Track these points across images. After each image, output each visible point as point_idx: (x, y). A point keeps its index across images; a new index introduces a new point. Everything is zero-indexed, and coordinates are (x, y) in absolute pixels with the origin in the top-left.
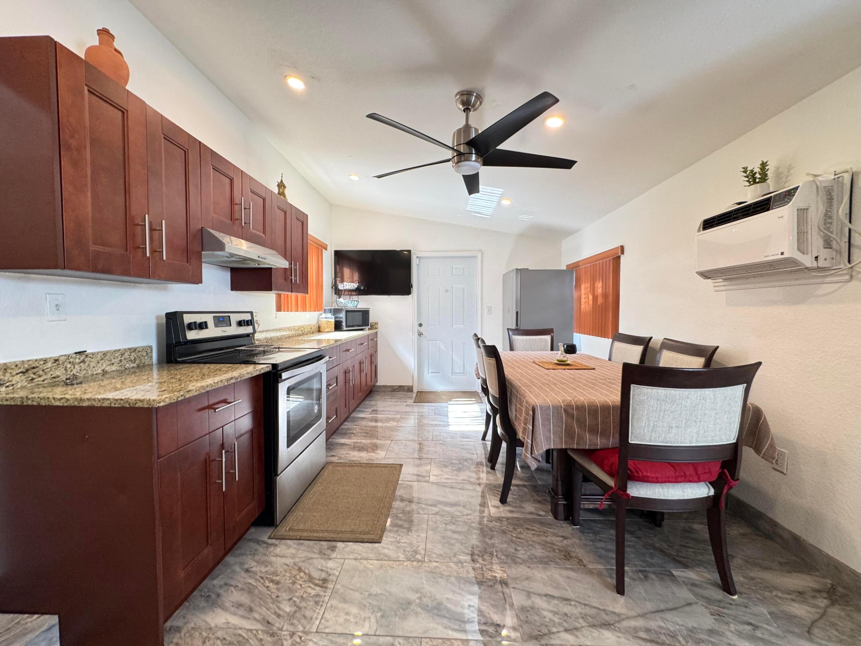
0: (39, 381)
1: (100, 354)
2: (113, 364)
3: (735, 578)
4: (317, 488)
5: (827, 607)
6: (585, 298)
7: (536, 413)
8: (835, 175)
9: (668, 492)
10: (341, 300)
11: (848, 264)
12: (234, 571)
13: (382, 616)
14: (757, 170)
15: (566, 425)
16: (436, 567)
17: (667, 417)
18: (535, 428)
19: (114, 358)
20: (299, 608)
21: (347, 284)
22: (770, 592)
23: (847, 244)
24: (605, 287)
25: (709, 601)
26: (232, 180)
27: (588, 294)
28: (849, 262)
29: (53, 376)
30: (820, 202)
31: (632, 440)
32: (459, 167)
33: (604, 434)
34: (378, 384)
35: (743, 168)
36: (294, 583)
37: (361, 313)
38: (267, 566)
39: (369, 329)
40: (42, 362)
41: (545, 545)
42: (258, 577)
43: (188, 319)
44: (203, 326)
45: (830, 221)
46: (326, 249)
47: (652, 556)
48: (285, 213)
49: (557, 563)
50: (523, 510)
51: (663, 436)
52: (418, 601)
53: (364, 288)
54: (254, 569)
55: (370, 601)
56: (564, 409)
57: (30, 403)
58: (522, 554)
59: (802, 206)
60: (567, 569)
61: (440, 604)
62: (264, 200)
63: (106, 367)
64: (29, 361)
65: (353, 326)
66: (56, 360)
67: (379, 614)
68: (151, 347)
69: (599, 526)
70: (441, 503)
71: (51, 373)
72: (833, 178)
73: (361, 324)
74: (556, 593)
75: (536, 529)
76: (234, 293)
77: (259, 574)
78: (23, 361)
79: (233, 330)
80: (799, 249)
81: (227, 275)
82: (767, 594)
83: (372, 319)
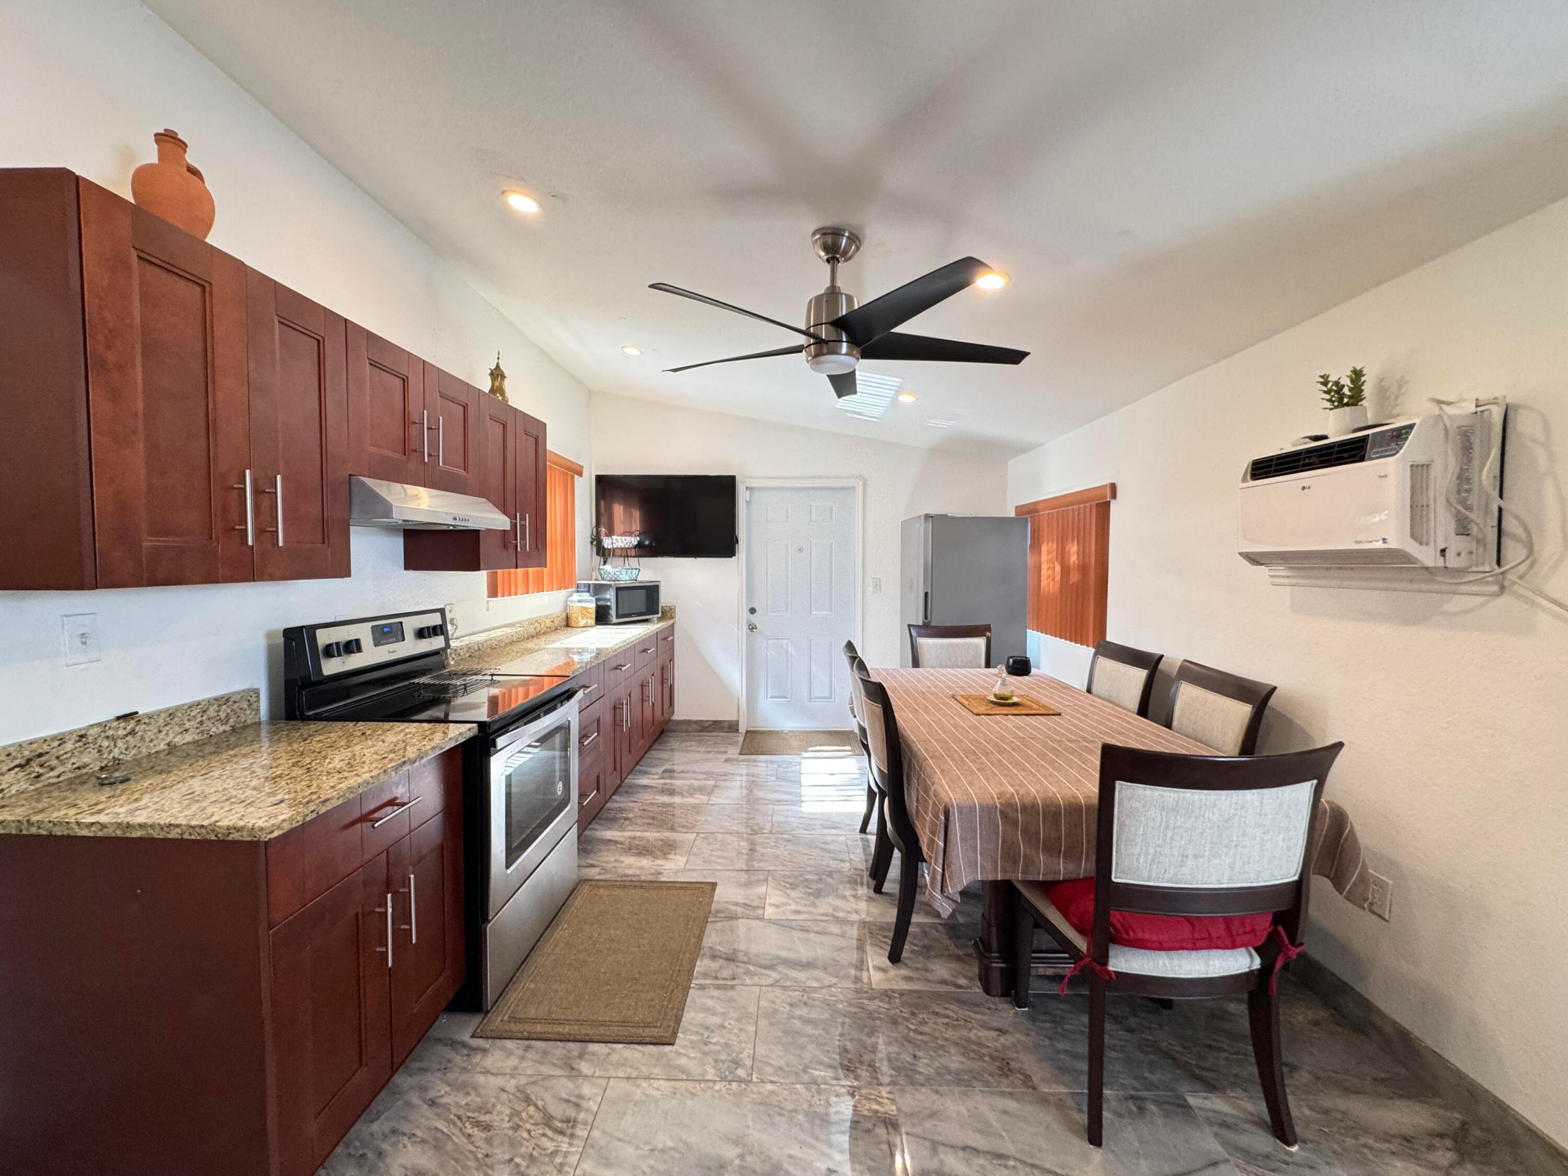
0: (50, 778)
1: (163, 715)
2: (186, 730)
3: (1294, 1112)
4: (561, 933)
5: (1452, 1166)
6: (1048, 569)
7: (951, 818)
8: (1477, 406)
9: (1180, 967)
10: (608, 567)
11: (1496, 567)
12: (408, 1104)
14: (1346, 381)
15: (1004, 841)
16: (772, 1093)
17: (1178, 838)
18: (948, 845)
19: (189, 720)
21: (619, 538)
22: (1356, 1137)
23: (1496, 529)
24: (1083, 553)
25: (1248, 1155)
26: (405, 381)
27: (1053, 563)
28: (1499, 563)
29: (75, 766)
30: (1450, 452)
31: (1118, 877)
32: (818, 363)
33: (1072, 854)
34: (676, 717)
35: (1322, 377)
36: (516, 1128)
37: (643, 592)
38: (468, 1094)
39: (660, 620)
40: (56, 744)
41: (965, 1046)
42: (452, 1116)
43: (323, 637)
44: (352, 647)
45: (1466, 487)
46: (580, 474)
47: (1152, 1067)
48: (504, 426)
49: (986, 1083)
50: (928, 976)
51: (1172, 871)
52: (737, 1162)
53: (650, 544)
54: (444, 1100)
55: (652, 1162)
56: (1001, 811)
57: (34, 830)
58: (925, 1066)
59: (1420, 459)
60: (1003, 1094)
61: (777, 1167)
62: (465, 408)
63: (174, 737)
64: (31, 744)
65: (630, 615)
66: (82, 736)
68: (256, 692)
69: (1062, 1006)
70: (786, 962)
71: (73, 760)
72: (1474, 410)
73: (643, 609)
74: (982, 1143)
75: (951, 1014)
76: (411, 573)
77: (454, 1110)
78: (20, 746)
79: (410, 647)
80: (1413, 536)
81: (398, 543)
82: (1350, 1142)
83: (665, 600)
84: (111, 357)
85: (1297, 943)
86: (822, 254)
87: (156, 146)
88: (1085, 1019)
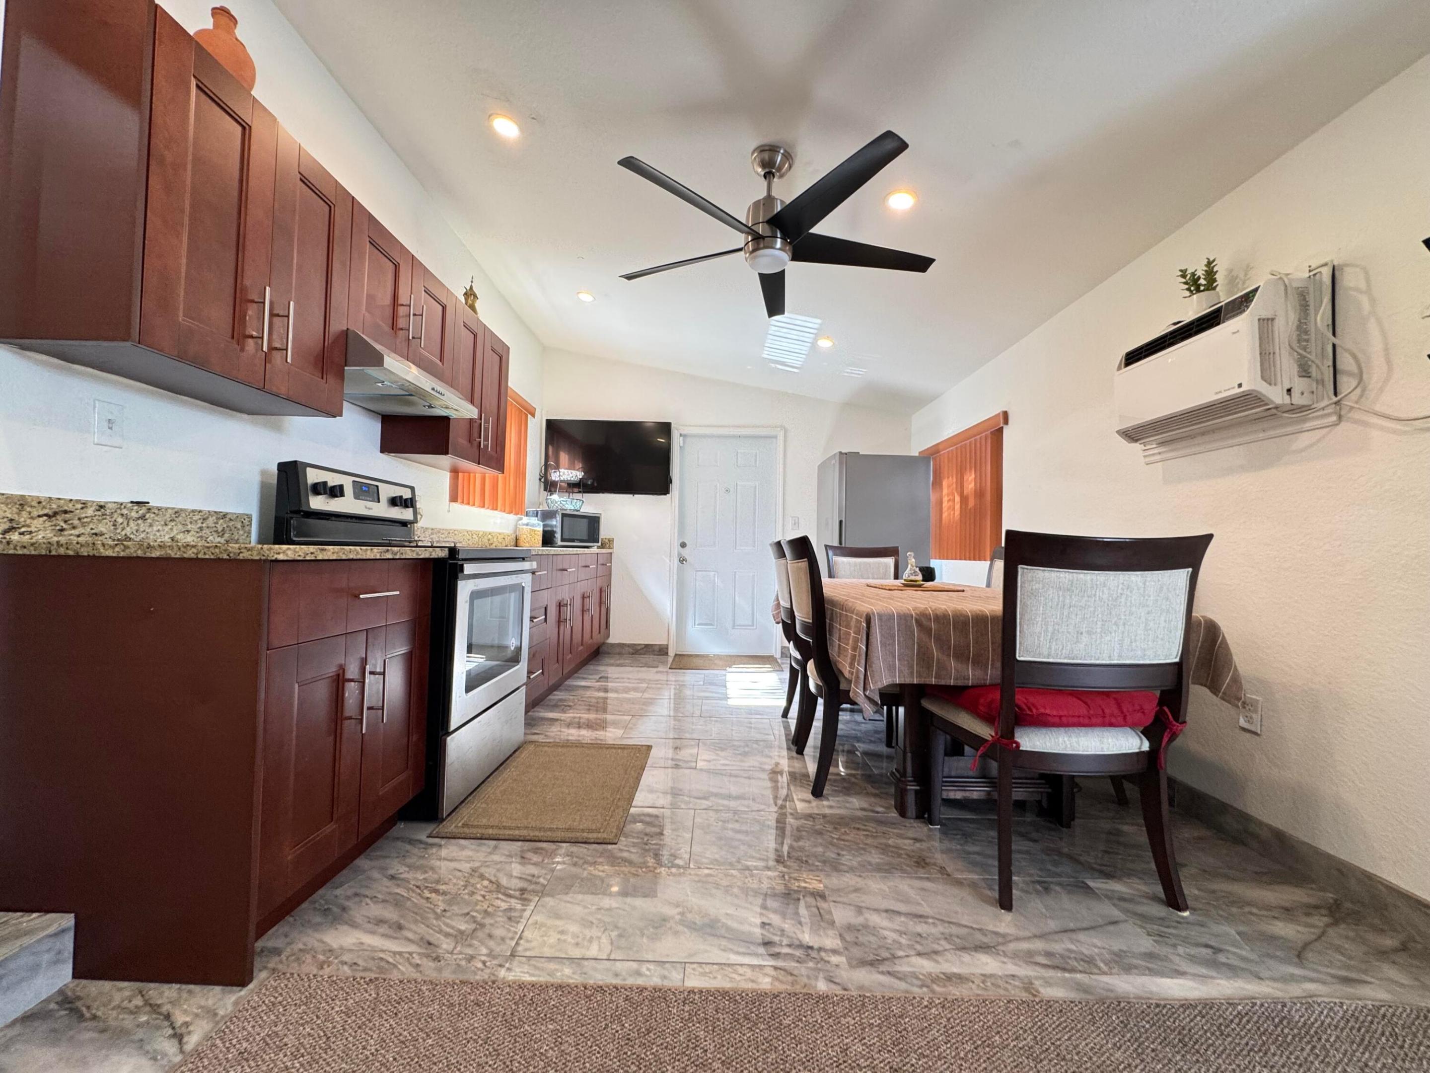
0: (71, 535)
1: (170, 511)
2: (188, 531)
4: (510, 773)
5: (1328, 926)
6: (949, 501)
7: (872, 624)
8: (1310, 271)
9: (1078, 743)
10: (555, 497)
11: (1333, 397)
12: (369, 878)
13: (620, 936)
14: (1200, 273)
15: (919, 645)
16: (709, 875)
17: (1073, 616)
18: (870, 647)
19: (191, 523)
20: (482, 926)
21: (566, 471)
22: (1241, 907)
23: (1331, 369)
24: (980, 478)
25: (1144, 918)
26: (397, 267)
27: (953, 495)
28: (1336, 394)
29: (93, 531)
30: (1289, 308)
31: (1021, 656)
33: (979, 661)
34: (612, 640)
35: (1181, 271)
36: (472, 894)
37: (585, 521)
38: (426, 872)
39: (599, 547)
40: (79, 506)
41: (884, 849)
42: (411, 886)
43: (313, 476)
44: (336, 492)
45: (1306, 337)
46: (533, 415)
48: (475, 336)
49: (903, 871)
50: (848, 805)
51: (1069, 647)
52: (678, 917)
53: (593, 483)
54: (403, 876)
55: (599, 917)
56: (916, 620)
58: (847, 859)
59: (1265, 314)
60: (921, 878)
61: (717, 920)
62: (444, 308)
63: (177, 534)
64: (59, 499)
65: (573, 541)
66: (101, 507)
67: (614, 934)
68: (250, 517)
69: (972, 826)
70: (716, 795)
71: (91, 526)
72: (1307, 275)
73: (585, 538)
74: (902, 908)
75: (871, 829)
76: (384, 457)
77: (413, 882)
78: (50, 498)
79: (381, 510)
80: (1263, 378)
81: (375, 428)
82: (1234, 910)
83: (604, 533)
84: (169, 157)
85: (1180, 720)
86: (760, 170)
87: (212, 20)
88: (994, 834)
